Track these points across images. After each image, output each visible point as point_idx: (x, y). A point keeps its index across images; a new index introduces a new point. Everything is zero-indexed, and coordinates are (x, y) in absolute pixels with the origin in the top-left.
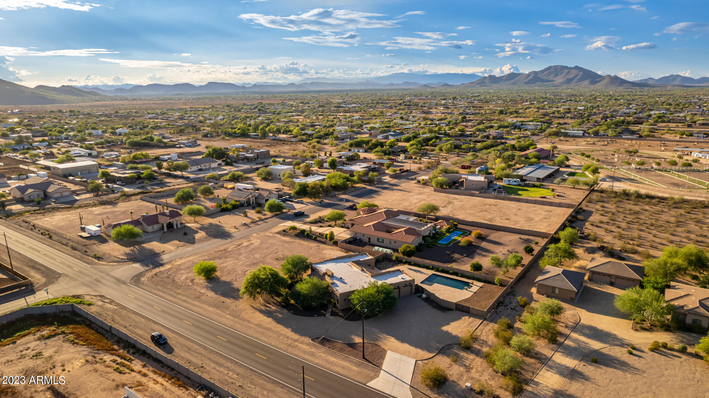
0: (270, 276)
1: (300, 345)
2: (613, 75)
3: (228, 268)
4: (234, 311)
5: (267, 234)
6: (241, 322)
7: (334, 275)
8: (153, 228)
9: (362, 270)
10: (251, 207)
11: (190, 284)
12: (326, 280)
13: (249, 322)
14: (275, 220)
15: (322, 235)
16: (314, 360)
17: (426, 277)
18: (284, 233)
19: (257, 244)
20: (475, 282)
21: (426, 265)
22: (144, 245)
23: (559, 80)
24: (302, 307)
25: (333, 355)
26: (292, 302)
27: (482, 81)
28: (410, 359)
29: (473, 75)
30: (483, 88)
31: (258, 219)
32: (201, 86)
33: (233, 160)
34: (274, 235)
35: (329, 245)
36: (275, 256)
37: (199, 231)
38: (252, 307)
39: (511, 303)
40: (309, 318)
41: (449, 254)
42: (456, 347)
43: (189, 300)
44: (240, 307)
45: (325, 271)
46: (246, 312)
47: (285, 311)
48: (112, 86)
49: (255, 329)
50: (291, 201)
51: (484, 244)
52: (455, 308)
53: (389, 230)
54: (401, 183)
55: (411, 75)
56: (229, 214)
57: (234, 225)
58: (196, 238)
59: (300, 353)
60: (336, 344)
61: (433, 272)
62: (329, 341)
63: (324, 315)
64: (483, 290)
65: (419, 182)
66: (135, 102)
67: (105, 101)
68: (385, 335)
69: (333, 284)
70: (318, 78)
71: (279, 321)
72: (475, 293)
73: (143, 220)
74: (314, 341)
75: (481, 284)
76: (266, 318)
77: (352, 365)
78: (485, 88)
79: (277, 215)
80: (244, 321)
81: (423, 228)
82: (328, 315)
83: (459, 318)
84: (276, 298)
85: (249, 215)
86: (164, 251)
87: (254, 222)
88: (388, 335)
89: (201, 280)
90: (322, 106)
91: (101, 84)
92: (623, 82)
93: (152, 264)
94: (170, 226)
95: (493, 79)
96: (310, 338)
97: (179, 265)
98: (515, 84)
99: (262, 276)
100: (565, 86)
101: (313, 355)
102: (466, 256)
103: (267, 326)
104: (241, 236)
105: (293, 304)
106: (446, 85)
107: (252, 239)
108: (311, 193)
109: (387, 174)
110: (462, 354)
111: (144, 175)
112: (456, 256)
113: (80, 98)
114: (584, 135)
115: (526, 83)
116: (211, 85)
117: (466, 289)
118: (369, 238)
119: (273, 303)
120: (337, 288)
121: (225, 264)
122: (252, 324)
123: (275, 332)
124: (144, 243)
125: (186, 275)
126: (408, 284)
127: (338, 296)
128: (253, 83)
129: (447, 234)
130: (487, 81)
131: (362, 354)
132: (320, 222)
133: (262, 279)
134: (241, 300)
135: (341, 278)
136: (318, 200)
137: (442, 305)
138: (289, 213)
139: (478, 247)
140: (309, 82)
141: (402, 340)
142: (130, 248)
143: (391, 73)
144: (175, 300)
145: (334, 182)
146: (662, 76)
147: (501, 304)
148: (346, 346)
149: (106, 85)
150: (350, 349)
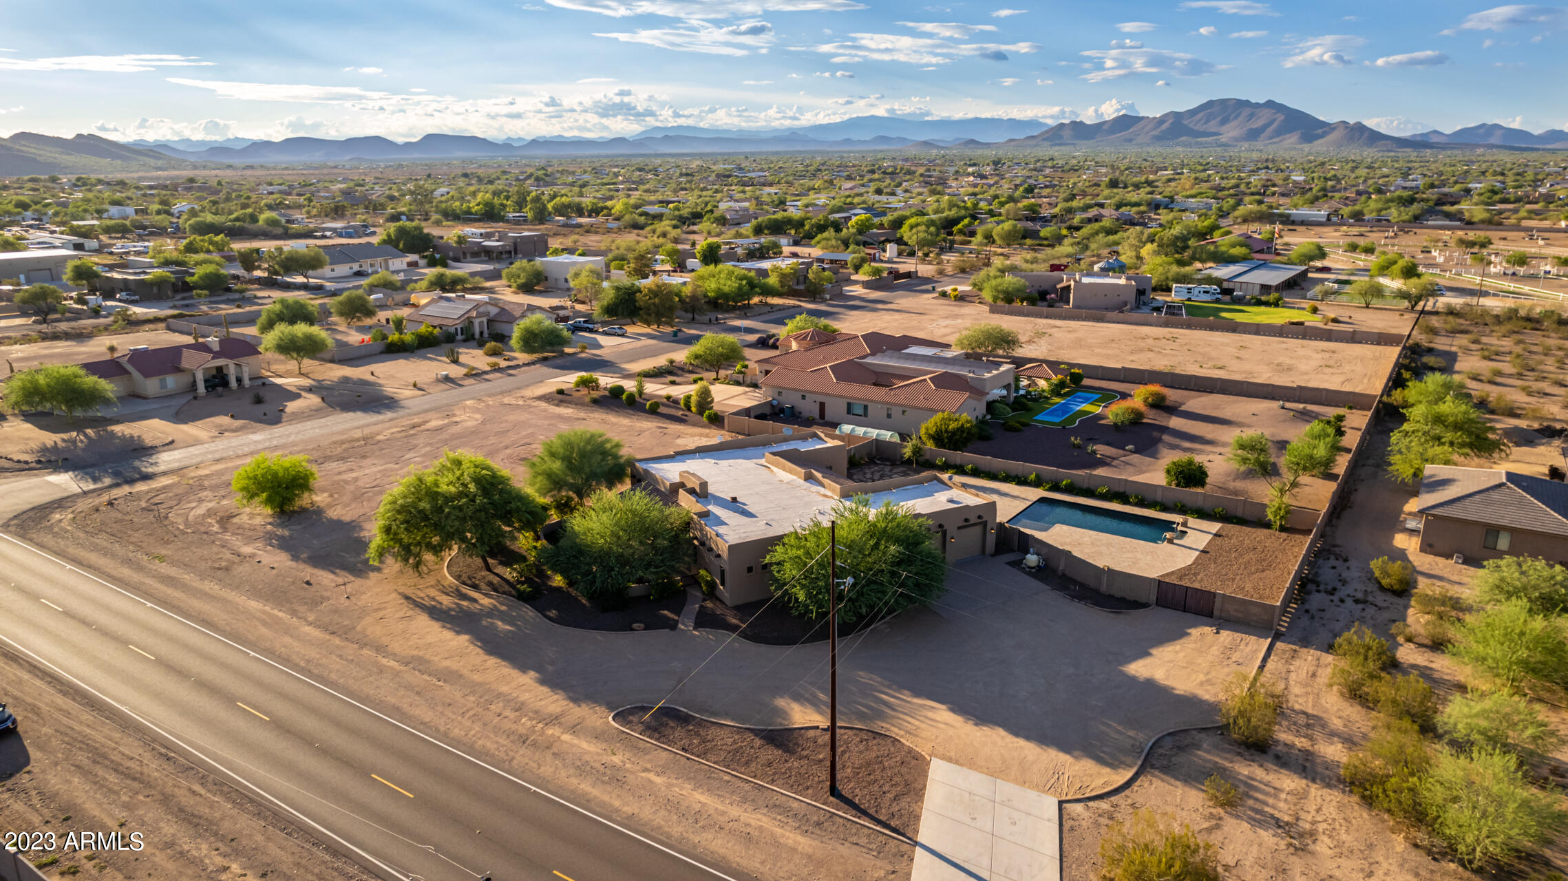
0: (472, 487)
1: (566, 737)
2: (1352, 122)
3: (360, 483)
4: (336, 611)
5: (506, 400)
6: (350, 650)
7: (711, 490)
8: (163, 385)
9: (809, 478)
10: (475, 343)
11: (216, 528)
12: (678, 505)
13: (381, 649)
14: (540, 370)
15: (676, 402)
16: (617, 803)
17: (1022, 506)
18: (560, 397)
19: (471, 423)
20: (1193, 522)
21: (1013, 473)
22: (118, 429)
23: (1230, 131)
24: (591, 598)
25: (703, 781)
26: (558, 580)
27: (1056, 134)
28: (1032, 794)
29: (1032, 123)
30: (1057, 148)
31: (488, 368)
32: (408, 144)
33: (451, 254)
34: (529, 402)
35: (694, 425)
36: (523, 451)
37: (303, 394)
38: (407, 598)
39: (1344, 582)
40: (613, 635)
41: (1078, 447)
42: (1206, 740)
43: (187, 577)
44: (366, 599)
45: (677, 479)
46: (381, 614)
47: (529, 612)
48: (202, 143)
49: (397, 674)
50: (591, 331)
51: (1175, 422)
52: (1153, 598)
53: (882, 379)
54: (897, 297)
55: (893, 121)
56: (406, 358)
57: (412, 381)
58: (287, 410)
59: (563, 773)
60: (713, 732)
61: (1038, 493)
62: (684, 719)
63: (673, 626)
64: (1226, 543)
65: (944, 295)
66: (249, 172)
67: (178, 169)
68: (906, 696)
69: (705, 515)
70: (680, 127)
71: (493, 645)
72: (1203, 551)
73: (129, 360)
74: (626, 723)
75: (1215, 527)
76: (448, 635)
77: (783, 825)
78: (1063, 148)
79: (545, 359)
80: (363, 645)
81: (987, 375)
82: (686, 625)
83: (1181, 634)
84: (500, 570)
85: (462, 359)
86: (173, 442)
87: (474, 374)
88: (918, 694)
89: (259, 514)
90: (687, 175)
91: (176, 139)
92: (1374, 137)
93: (116, 474)
94: (217, 381)
95: (1079, 130)
96: (611, 707)
97: (200, 478)
98: (1130, 140)
99: (444, 488)
100: (1246, 145)
101: (615, 778)
102: (1135, 452)
103: (447, 663)
104: (427, 407)
105: (559, 589)
106: (973, 141)
107: (457, 413)
108: (648, 309)
109: (856, 282)
110: (1245, 769)
111: (195, 278)
112: (1102, 450)
113: (119, 162)
114: (1329, 219)
115: (1158, 138)
116: (432, 140)
117: (1170, 541)
118: (822, 405)
119: (490, 584)
120: (721, 529)
121: (354, 475)
122: (394, 656)
123: (473, 688)
124: (118, 422)
125: (211, 505)
126: (973, 520)
127: (725, 554)
128: (529, 138)
129: (1056, 400)
130: (1066, 133)
131: (825, 775)
132: (670, 373)
133: (443, 495)
134: (374, 576)
135: (734, 500)
136: (668, 329)
137: (1104, 588)
138: (583, 355)
139: (1165, 430)
140: (660, 135)
141: (979, 712)
142: (65, 436)
143: (846, 117)
144: (136, 577)
145: (713, 286)
146: (1459, 128)
147: (1311, 587)
148: (758, 742)
149: (188, 140)
150: (772, 753)
